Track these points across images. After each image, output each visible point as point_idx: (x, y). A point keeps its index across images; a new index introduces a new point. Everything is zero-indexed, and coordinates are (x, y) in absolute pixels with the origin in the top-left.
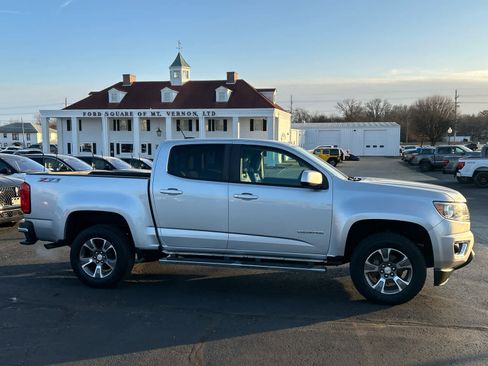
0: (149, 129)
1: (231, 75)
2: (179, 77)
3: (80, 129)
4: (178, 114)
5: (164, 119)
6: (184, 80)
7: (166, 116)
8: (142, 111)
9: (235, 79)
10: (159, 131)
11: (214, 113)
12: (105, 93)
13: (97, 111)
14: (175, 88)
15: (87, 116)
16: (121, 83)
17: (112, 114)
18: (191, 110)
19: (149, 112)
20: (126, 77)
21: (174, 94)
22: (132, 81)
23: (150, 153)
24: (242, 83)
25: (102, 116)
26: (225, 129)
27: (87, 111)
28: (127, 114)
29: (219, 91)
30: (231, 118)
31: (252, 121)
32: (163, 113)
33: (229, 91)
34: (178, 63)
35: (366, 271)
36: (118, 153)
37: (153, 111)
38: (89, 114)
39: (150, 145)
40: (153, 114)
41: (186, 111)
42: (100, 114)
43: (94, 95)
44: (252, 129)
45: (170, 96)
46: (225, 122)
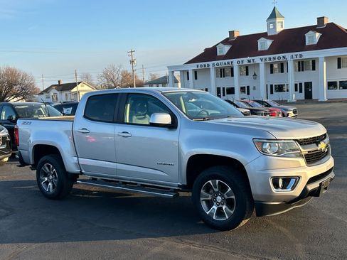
0: (247, 74)
1: (321, 20)
2: (275, 27)
3: (196, 78)
4: (270, 59)
5: (258, 64)
6: (279, 29)
7: (260, 62)
8: (240, 60)
9: (325, 23)
10: (255, 75)
11: (301, 56)
12: (214, 48)
13: (206, 63)
14: (270, 37)
15: (199, 68)
16: (228, 39)
17: (218, 65)
18: (281, 55)
19: (245, 60)
20: (232, 33)
21: (269, 43)
22: (236, 36)
23: (248, 94)
24: (332, 25)
25: (211, 67)
26: (314, 69)
27: (199, 64)
28: (228, 63)
29: (308, 35)
30: (318, 58)
31: (339, 60)
32: (257, 59)
33: (318, 35)
34: (273, 15)
35: (202, 199)
36: (224, 95)
37: (249, 58)
38: (201, 66)
39: (248, 87)
40: (249, 61)
41: (277, 56)
42: (208, 65)
43: (207, 50)
44: (339, 67)
45: (265, 44)
46: (314, 62)
